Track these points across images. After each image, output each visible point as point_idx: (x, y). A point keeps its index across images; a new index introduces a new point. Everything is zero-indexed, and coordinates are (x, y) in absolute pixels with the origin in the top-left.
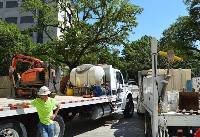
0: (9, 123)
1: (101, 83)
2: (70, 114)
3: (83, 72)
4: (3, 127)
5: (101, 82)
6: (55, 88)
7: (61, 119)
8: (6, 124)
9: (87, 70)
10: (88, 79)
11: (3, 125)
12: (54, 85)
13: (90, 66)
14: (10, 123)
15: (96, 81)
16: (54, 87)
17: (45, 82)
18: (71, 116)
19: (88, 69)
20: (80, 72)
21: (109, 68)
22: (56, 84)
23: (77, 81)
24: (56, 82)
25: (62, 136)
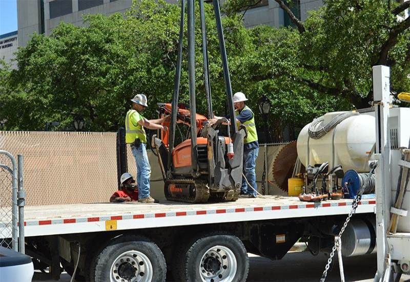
0: (133, 241)
1: (370, 162)
2: (281, 239)
3: (323, 135)
4: (125, 247)
5: (369, 159)
6: (231, 178)
7: (239, 243)
8: (129, 243)
9: (331, 128)
10: (334, 152)
11: (124, 243)
12: (229, 173)
13: (339, 118)
14: (135, 242)
15: (354, 158)
16: (229, 175)
17: (209, 166)
18: (281, 244)
19: (335, 126)
20: (315, 135)
21: (397, 117)
22: (233, 170)
23: (313, 158)
24: (232, 166)
25: (242, 279)
